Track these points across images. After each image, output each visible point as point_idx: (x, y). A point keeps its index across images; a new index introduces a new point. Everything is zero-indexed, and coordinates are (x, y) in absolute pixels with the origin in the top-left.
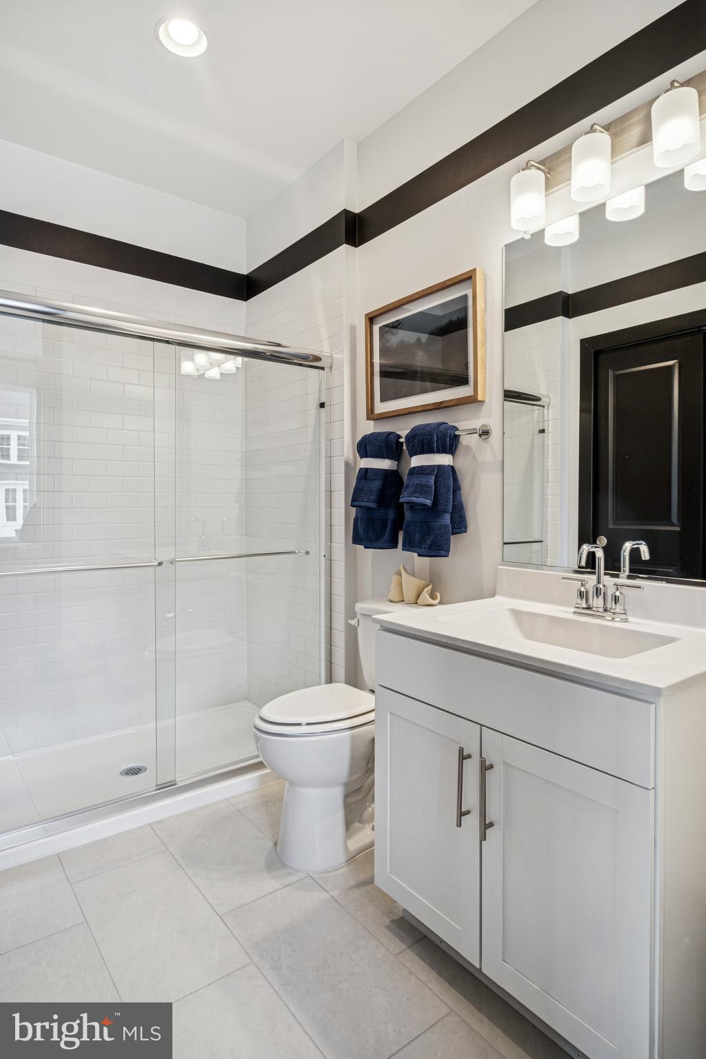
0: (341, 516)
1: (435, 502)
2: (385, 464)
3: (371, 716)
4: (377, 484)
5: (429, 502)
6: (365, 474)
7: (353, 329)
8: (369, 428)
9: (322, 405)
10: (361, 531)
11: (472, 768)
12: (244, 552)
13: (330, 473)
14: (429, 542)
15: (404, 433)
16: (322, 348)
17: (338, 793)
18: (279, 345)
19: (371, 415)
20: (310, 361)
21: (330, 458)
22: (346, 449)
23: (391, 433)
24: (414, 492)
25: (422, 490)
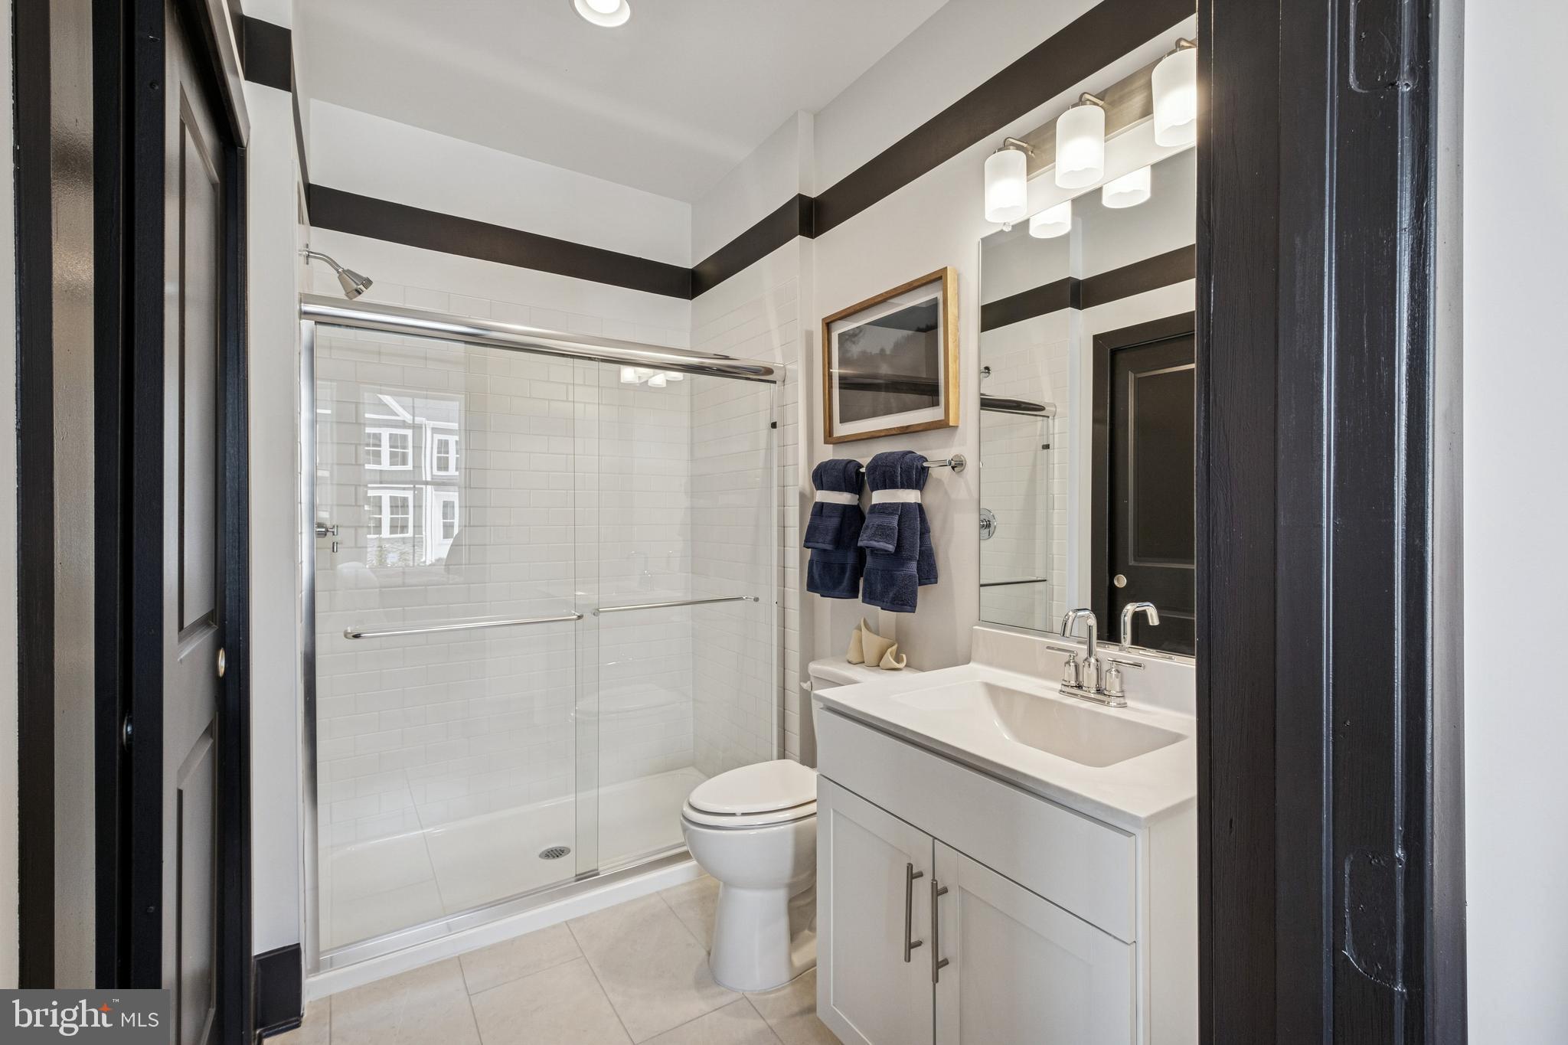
0: (796, 557)
1: (899, 547)
2: (844, 498)
3: (813, 808)
4: (834, 522)
5: (891, 548)
6: (820, 509)
7: (809, 335)
8: (827, 453)
9: (774, 425)
10: (816, 577)
11: (922, 888)
12: (689, 599)
13: (783, 504)
14: (891, 595)
15: (865, 461)
16: (774, 359)
17: (781, 896)
18: (727, 358)
19: (829, 437)
20: (762, 374)
21: (783, 487)
22: (802, 478)
23: (850, 461)
24: (874, 535)
25: (882, 532)
